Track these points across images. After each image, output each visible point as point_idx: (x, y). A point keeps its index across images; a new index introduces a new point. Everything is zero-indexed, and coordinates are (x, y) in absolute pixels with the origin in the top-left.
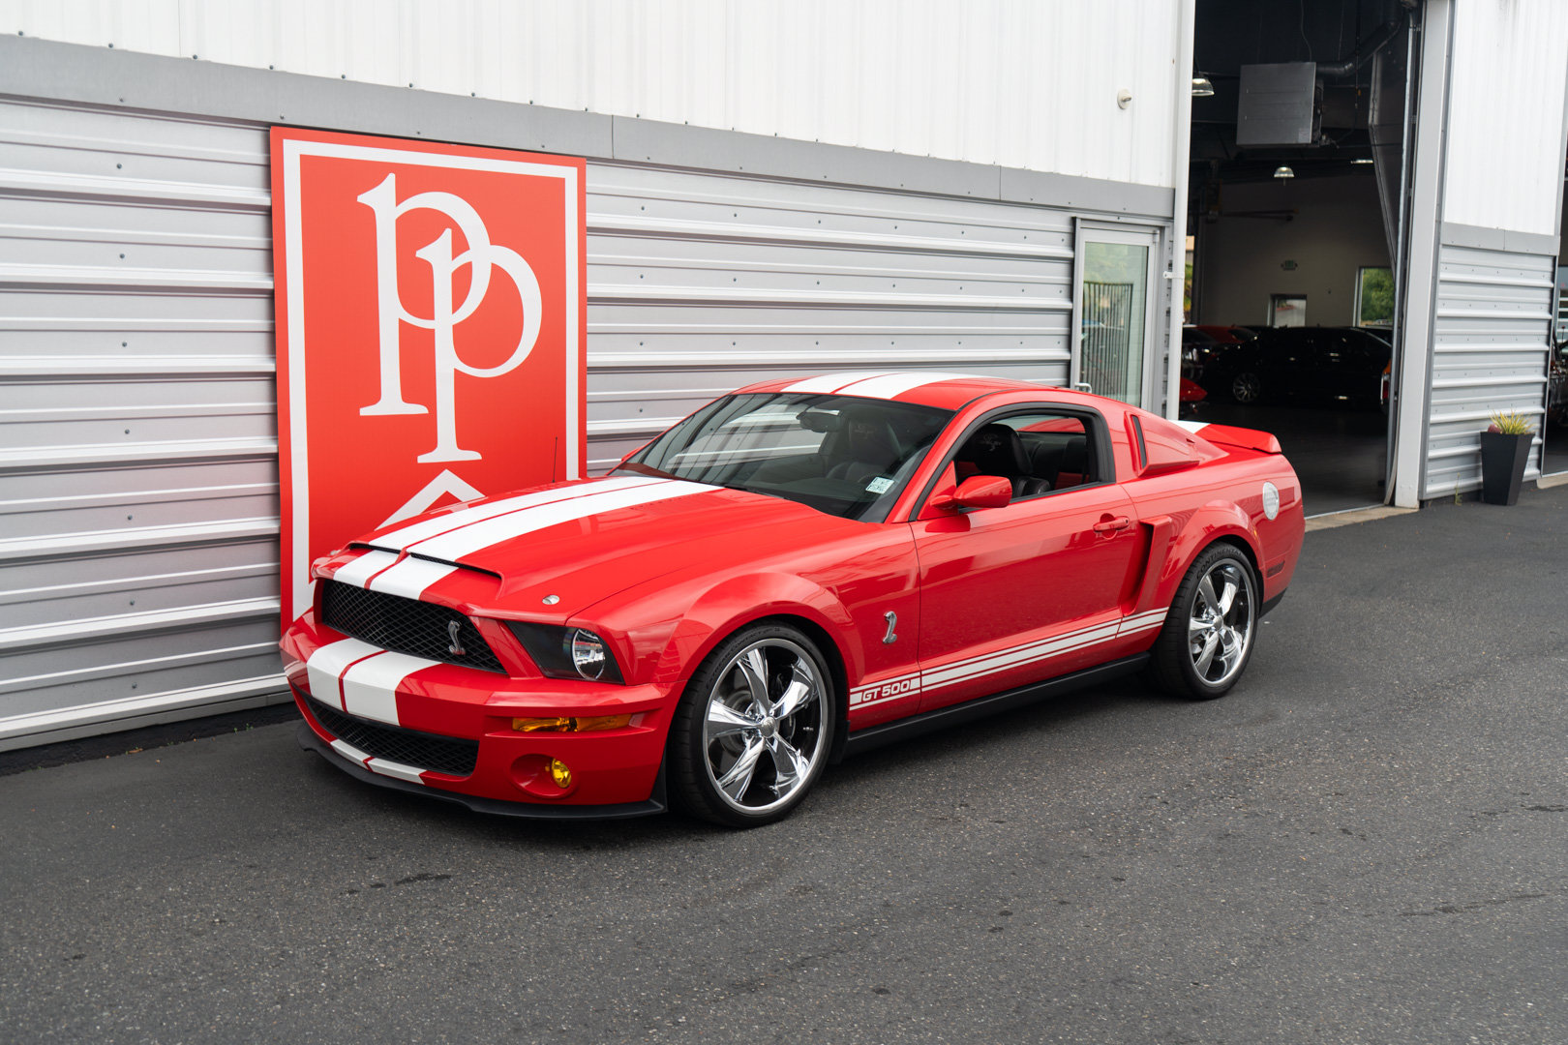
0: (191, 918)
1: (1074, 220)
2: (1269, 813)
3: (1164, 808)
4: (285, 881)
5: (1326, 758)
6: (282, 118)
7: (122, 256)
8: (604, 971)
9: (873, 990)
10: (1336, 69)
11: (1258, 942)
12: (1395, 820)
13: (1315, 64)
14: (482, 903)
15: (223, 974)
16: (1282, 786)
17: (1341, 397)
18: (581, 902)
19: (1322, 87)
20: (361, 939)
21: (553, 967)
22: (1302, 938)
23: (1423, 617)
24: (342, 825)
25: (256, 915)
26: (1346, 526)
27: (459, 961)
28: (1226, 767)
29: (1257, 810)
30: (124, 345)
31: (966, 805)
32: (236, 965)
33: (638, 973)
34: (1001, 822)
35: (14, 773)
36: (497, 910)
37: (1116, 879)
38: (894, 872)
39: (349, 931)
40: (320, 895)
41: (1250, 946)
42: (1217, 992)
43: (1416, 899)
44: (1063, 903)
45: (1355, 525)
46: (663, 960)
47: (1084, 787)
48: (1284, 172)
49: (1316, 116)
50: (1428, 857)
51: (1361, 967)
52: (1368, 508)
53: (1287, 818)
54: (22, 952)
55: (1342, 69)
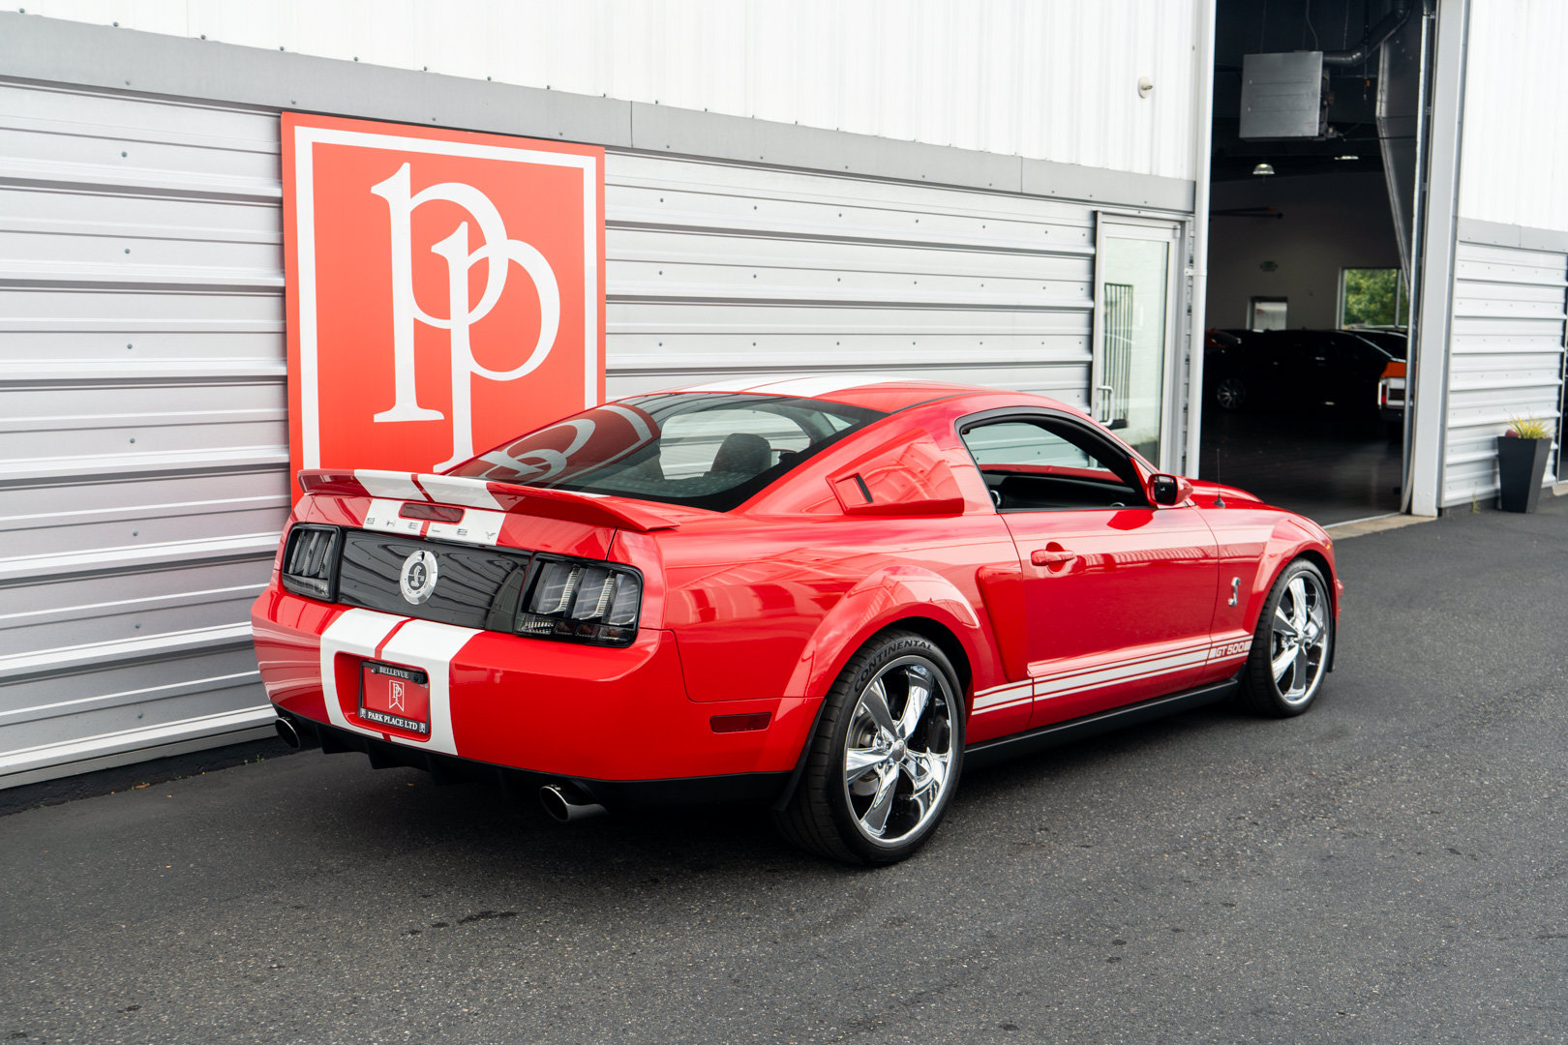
0: (245, 964)
1: (1095, 214)
2: (1366, 833)
3: (1255, 829)
4: (339, 922)
5: (1410, 775)
6: (294, 103)
7: (127, 252)
8: (706, 1012)
9: (1001, 1026)
10: (1343, 59)
11: (1395, 968)
12: (1502, 839)
13: (1321, 53)
14: (557, 942)
15: (295, 1023)
16: (1374, 805)
17: (1328, 403)
18: (663, 939)
19: (1328, 78)
20: (436, 982)
21: (650, 1008)
22: (1439, 964)
23: (1471, 628)
24: (385, 861)
25: (315, 959)
26: (1366, 536)
27: (548, 1004)
28: (1308, 785)
29: (1353, 830)
30: (130, 347)
31: (1046, 829)
32: (306, 1014)
33: (744, 1013)
34: (1088, 847)
35: (14, 812)
36: (575, 949)
37: (1226, 905)
38: (988, 901)
39: (421, 974)
40: (380, 936)
41: (1388, 973)
42: (1366, 1022)
43: (1548, 921)
44: (1177, 930)
45: (1375, 534)
46: (766, 998)
47: (1165, 808)
48: (1264, 169)
49: (1323, 107)
50: (1546, 876)
51: (1511, 993)
52: (1385, 516)
53: (1388, 837)
54: (69, 1004)
55: (1350, 59)
